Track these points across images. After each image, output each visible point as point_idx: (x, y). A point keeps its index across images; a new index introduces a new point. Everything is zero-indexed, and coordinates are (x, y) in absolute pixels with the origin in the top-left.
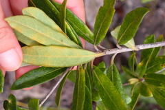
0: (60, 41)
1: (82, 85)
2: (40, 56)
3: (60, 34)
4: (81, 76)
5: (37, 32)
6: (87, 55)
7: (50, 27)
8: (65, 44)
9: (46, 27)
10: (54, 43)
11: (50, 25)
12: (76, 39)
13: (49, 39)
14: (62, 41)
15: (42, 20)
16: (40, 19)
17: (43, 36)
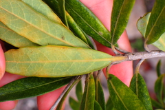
0: (60, 38)
1: (90, 101)
2: (32, 62)
3: (59, 26)
4: (90, 88)
5: (27, 24)
6: (100, 58)
7: (45, 15)
8: (67, 42)
9: (39, 15)
10: (51, 42)
11: (43, 12)
12: (83, 36)
13: (44, 34)
14: (63, 38)
15: (32, 5)
16: (28, 2)
17: (36, 30)
